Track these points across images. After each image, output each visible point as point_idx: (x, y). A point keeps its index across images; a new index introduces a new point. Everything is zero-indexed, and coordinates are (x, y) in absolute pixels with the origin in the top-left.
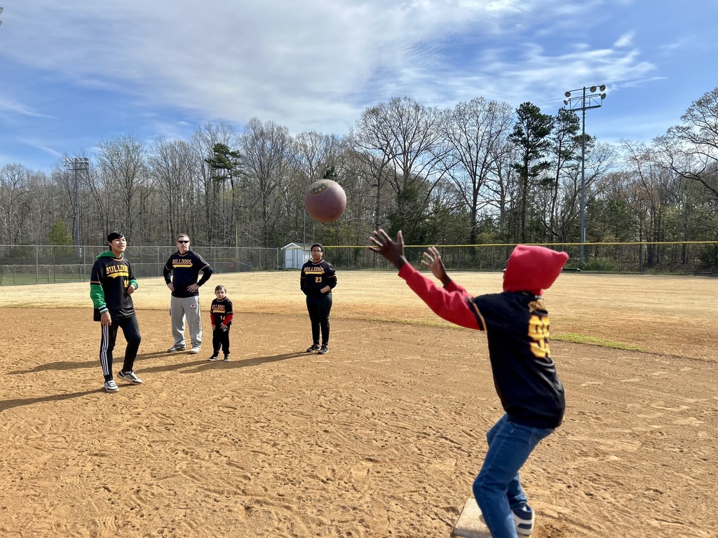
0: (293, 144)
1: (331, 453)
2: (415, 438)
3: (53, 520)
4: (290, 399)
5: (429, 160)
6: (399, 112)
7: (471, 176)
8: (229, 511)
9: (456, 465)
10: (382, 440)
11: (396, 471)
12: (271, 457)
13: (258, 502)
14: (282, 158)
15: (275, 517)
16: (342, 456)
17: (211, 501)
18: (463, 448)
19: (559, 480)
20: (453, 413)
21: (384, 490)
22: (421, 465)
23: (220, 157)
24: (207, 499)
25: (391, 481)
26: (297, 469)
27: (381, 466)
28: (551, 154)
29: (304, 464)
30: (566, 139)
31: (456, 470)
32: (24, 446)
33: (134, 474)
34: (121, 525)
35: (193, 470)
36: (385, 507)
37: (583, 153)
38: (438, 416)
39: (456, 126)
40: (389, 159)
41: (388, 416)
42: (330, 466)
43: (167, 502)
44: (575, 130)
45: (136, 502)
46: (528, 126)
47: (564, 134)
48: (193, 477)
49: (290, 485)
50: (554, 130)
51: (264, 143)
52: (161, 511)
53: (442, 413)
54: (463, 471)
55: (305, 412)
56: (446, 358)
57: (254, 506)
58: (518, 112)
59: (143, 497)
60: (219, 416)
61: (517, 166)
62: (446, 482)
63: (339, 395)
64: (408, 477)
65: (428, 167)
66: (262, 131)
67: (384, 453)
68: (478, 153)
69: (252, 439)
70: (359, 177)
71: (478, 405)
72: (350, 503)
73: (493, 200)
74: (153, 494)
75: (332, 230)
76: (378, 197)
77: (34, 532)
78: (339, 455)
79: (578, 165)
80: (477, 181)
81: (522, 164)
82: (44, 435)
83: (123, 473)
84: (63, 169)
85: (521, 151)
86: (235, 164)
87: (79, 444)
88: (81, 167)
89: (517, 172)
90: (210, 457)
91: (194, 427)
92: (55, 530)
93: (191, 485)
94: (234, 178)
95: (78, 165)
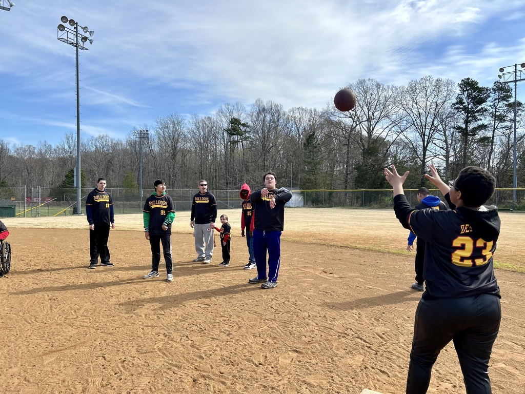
0: (286, 116)
1: (268, 343)
2: (336, 337)
3: (61, 377)
4: (251, 301)
5: (387, 125)
6: (364, 90)
7: (421, 136)
8: (181, 381)
9: (363, 360)
10: (310, 336)
11: (314, 361)
12: (224, 343)
13: (203, 376)
14: (277, 127)
15: (212, 390)
16: (276, 346)
17: (171, 373)
18: (373, 347)
19: (448, 380)
20: (373, 319)
21: (300, 376)
22: (335, 359)
23: (235, 127)
24: (168, 371)
25: (308, 369)
26: (240, 354)
27: (303, 357)
28: (487, 117)
29: (246, 351)
30: (500, 105)
31: (362, 364)
32: (63, 323)
33: (125, 348)
34: (105, 385)
35: (166, 349)
36: (297, 390)
37: (515, 116)
38: (360, 321)
39: (409, 98)
40: (357, 125)
41: (320, 318)
42: (264, 354)
43: (140, 371)
44: (508, 98)
45: (119, 369)
46: (468, 96)
47: (499, 102)
48: (164, 354)
49: (231, 365)
50: (490, 99)
51: (265, 116)
52: (134, 377)
53: (364, 319)
54: (367, 366)
55: (259, 311)
56: (379, 276)
57: (200, 379)
58: (460, 85)
59: (126, 365)
60: (197, 310)
61: (459, 128)
62: (352, 373)
63: (287, 300)
64: (322, 367)
65: (387, 130)
66: (264, 108)
67: (309, 347)
68: (426, 118)
69: (215, 329)
70: (334, 139)
71: (396, 314)
72: (271, 384)
73: (439, 155)
74: (133, 364)
75: (312, 178)
76: (348, 153)
77: (47, 384)
78: (273, 346)
79: (511, 126)
80: (426, 140)
81: (464, 126)
82: (77, 317)
83: (119, 347)
84: (133, 138)
85: (462, 116)
86: (245, 132)
87: (98, 324)
88: (144, 136)
89: (459, 132)
90: (181, 340)
91: (177, 317)
92: (60, 385)
93: (161, 360)
94: (244, 142)
95: (143, 135)
